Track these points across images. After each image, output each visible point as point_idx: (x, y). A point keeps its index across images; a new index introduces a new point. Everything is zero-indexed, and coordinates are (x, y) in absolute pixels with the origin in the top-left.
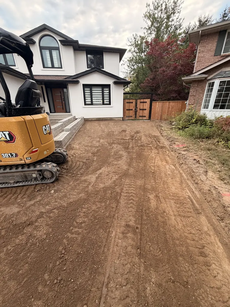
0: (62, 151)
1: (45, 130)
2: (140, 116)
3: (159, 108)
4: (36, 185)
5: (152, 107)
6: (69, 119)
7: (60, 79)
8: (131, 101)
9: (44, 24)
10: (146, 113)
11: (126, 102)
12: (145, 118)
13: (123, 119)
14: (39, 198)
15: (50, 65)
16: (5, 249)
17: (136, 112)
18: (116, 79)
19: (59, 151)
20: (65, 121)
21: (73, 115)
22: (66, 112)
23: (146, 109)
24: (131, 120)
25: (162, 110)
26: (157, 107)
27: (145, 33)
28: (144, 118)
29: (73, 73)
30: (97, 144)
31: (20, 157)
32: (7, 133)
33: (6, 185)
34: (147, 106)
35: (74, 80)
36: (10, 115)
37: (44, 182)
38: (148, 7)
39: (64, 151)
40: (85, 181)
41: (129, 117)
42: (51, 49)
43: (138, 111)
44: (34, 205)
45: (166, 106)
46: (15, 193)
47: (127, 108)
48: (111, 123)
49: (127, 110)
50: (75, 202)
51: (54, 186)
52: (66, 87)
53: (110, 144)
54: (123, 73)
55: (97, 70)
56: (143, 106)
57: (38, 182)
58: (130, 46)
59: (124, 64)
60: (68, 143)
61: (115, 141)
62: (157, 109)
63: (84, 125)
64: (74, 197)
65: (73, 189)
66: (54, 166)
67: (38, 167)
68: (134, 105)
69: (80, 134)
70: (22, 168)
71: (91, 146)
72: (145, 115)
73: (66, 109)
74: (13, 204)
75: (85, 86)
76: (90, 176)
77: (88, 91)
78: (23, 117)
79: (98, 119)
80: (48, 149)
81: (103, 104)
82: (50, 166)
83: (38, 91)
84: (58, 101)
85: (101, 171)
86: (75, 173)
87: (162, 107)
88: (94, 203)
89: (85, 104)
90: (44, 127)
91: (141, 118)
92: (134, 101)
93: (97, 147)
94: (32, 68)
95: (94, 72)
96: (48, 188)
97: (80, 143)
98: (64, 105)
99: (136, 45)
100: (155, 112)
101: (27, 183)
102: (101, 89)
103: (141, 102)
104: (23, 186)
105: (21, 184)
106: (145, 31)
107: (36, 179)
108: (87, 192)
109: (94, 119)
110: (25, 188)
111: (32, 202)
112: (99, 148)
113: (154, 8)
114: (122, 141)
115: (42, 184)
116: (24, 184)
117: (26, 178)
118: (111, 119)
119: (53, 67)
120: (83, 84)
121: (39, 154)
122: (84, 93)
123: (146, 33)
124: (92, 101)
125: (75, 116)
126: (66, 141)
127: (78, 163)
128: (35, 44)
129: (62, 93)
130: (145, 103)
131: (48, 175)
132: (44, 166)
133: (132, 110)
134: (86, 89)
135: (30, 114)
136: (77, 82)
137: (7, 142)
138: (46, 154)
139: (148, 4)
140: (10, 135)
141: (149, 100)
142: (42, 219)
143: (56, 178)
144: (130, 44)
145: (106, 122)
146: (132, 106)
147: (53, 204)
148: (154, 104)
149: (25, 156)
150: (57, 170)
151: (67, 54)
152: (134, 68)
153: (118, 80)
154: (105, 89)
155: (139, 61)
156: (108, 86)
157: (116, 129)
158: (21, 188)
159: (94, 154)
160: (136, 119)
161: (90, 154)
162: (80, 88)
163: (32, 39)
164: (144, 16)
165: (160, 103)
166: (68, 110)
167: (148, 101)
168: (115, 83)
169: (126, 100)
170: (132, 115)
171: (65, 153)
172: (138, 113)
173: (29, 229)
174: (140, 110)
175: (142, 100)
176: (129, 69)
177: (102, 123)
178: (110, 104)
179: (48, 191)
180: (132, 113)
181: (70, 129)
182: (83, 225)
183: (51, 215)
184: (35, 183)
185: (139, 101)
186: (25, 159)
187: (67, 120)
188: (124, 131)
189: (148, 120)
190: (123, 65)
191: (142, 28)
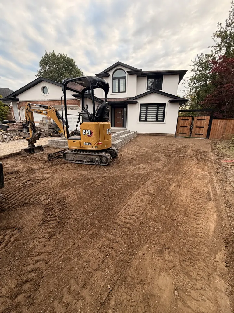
0: (115, 149)
1: (108, 132)
2: (196, 134)
3: (220, 126)
4: (97, 165)
5: (212, 124)
6: (124, 132)
7: (123, 101)
8: (187, 118)
9: (118, 62)
10: (203, 131)
11: (181, 119)
12: (202, 136)
13: (176, 135)
14: (97, 171)
15: (117, 91)
16: (81, 184)
17: (191, 129)
18: (173, 98)
19: (113, 149)
20: (121, 133)
21: (128, 129)
22: (123, 127)
23: (204, 127)
24: (184, 137)
25: (225, 129)
26: (218, 125)
27: (212, 51)
28: (200, 136)
29: (133, 95)
30: (143, 151)
31: (92, 145)
32: (89, 131)
33: (82, 163)
34: (205, 124)
35: (133, 101)
36: (93, 121)
37: (101, 164)
38: (219, 26)
39: (116, 149)
40: (127, 168)
41: (183, 134)
42: (119, 79)
43: (194, 129)
44: (95, 173)
45: (231, 124)
46: (86, 167)
47: (181, 125)
48: (162, 138)
49: (181, 127)
50: (118, 176)
51: (107, 168)
52: (126, 107)
53: (154, 152)
54: (183, 92)
55: (155, 91)
56: (201, 123)
57: (98, 164)
58: (193, 66)
59: (185, 83)
60: (120, 148)
61: (159, 150)
62: (218, 127)
63: (136, 137)
64: (118, 174)
65: (118, 171)
66: (109, 155)
67: (100, 154)
68: (190, 122)
69: (130, 144)
70: (92, 153)
71: (137, 152)
72: (202, 133)
73: (123, 124)
74: (85, 171)
75: (142, 105)
76: (131, 167)
77: (144, 109)
78: (99, 122)
79: (150, 134)
80: (107, 144)
81: (157, 121)
82: (107, 154)
83: (108, 108)
84: (118, 118)
85: (139, 166)
86: (121, 163)
87: (226, 124)
88: (130, 179)
89: (140, 120)
90: (108, 130)
91: (197, 136)
92: (190, 119)
93: (142, 153)
94: (107, 95)
95: (151, 93)
96: (103, 167)
97: (129, 149)
98: (122, 121)
99: (200, 64)
100: (215, 131)
101: (92, 163)
102: (156, 107)
103: (198, 120)
104: (90, 165)
105: (89, 163)
106: (213, 49)
107: (97, 161)
108: (127, 173)
109: (145, 134)
110: (91, 166)
111: (94, 172)
112: (143, 153)
113: (227, 25)
114: (166, 151)
115: (100, 165)
116: (90, 163)
117: (92, 160)
118: (163, 135)
119: (119, 91)
120: (140, 104)
121: (102, 146)
122: (140, 111)
123: (214, 51)
124: (146, 118)
125: (129, 131)
126: (119, 145)
127: (125, 159)
128: (110, 77)
129: (122, 111)
130: (203, 121)
131: (104, 160)
132: (103, 154)
133: (187, 127)
134: (142, 108)
135: (102, 121)
136: (136, 102)
137: (88, 136)
138: (106, 147)
139: (220, 23)
140: (90, 132)
141: (209, 117)
142: (99, 179)
143: (109, 163)
144: (194, 64)
145: (157, 137)
146: (188, 123)
147: (105, 174)
148: (214, 121)
149: (95, 146)
150: (110, 158)
151: (132, 81)
152: (195, 85)
153: (174, 98)
154: (160, 107)
155: (202, 78)
156: (164, 105)
157: (163, 143)
158: (89, 165)
159: (137, 156)
160: (190, 136)
161: (135, 156)
162: (138, 106)
163: (108, 74)
164: (213, 35)
165: (222, 120)
166: (124, 126)
167: (207, 118)
168: (171, 102)
169: (182, 117)
170: (186, 133)
171: (117, 151)
172: (193, 131)
173: (92, 181)
174: (197, 127)
175: (200, 118)
176: (190, 88)
177: (153, 137)
178: (163, 121)
179: (103, 169)
180: (186, 130)
181: (124, 138)
182: (120, 185)
183: (104, 178)
184: (96, 164)
185: (196, 118)
186: (95, 147)
187: (122, 133)
188: (172, 145)
189: (205, 138)
190: (183, 84)
191: (210, 47)
